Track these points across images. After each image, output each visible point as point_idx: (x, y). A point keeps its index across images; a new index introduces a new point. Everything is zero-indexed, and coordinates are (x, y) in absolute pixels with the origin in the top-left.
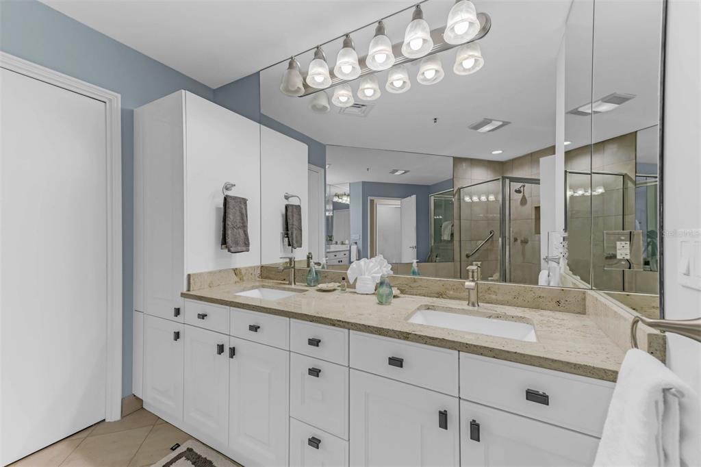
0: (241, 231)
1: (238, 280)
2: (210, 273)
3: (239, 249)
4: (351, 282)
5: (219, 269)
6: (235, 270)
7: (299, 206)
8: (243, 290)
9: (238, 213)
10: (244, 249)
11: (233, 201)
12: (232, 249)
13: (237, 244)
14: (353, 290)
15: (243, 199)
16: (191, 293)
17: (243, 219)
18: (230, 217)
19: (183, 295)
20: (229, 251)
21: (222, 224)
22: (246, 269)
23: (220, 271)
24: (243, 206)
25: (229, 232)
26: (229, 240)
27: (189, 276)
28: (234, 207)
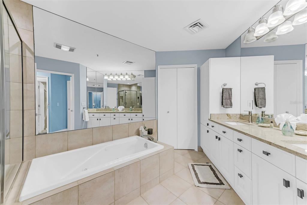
0: (229, 101)
1: (229, 118)
2: (218, 114)
3: (228, 107)
4: (278, 125)
5: (221, 113)
6: (227, 114)
7: (264, 88)
8: (229, 122)
9: (228, 94)
10: (230, 107)
11: (225, 90)
12: (225, 107)
13: (227, 105)
14: (278, 129)
15: (230, 88)
16: (211, 119)
17: (230, 96)
18: (224, 95)
19: (209, 120)
20: (224, 107)
21: (221, 98)
22: (233, 115)
23: (221, 114)
24: (230, 91)
25: (224, 101)
26: (224, 104)
27: (211, 114)
28: (226, 92)
